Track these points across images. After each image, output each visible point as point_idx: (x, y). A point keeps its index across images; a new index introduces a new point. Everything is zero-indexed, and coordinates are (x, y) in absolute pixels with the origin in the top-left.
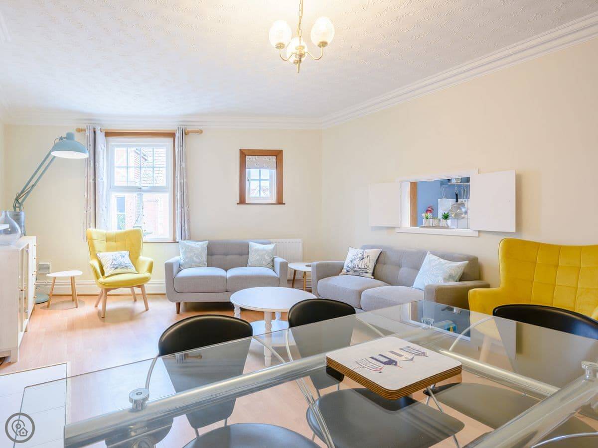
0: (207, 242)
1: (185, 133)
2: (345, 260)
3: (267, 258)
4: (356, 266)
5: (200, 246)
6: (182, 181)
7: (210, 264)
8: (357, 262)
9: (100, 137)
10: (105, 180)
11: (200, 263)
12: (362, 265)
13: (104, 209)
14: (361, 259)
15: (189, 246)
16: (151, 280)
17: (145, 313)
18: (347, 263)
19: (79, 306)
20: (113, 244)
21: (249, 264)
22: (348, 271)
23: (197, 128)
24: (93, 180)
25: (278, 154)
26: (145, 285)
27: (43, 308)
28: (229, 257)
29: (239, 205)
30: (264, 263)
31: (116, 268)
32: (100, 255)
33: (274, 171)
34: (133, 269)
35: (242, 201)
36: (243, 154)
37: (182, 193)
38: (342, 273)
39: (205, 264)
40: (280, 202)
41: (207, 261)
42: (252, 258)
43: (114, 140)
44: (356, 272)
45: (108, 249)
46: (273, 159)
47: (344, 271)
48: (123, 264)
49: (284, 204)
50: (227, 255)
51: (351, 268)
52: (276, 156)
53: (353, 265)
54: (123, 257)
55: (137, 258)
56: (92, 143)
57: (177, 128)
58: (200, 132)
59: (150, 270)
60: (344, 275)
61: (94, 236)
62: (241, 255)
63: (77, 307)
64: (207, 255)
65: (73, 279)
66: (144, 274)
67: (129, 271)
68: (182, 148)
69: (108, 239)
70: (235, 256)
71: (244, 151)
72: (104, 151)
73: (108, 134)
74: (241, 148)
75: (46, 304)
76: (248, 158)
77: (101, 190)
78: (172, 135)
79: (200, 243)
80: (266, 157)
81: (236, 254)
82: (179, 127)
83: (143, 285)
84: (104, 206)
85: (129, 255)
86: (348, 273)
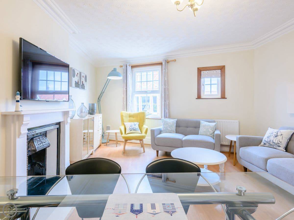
0: (177, 119)
1: (167, 62)
2: (264, 136)
3: (210, 130)
4: (271, 141)
5: (172, 122)
6: (165, 87)
7: (177, 132)
8: (272, 138)
9: (129, 68)
10: (131, 89)
11: (171, 131)
12: (275, 141)
13: (131, 102)
14: (275, 137)
15: (166, 121)
16: (146, 137)
17: (143, 154)
18: (265, 138)
19: (117, 146)
20: (132, 118)
21: (199, 133)
22: (265, 144)
23: (173, 59)
24: (126, 89)
25: (222, 69)
26: (143, 139)
27: (104, 145)
28: (188, 129)
29: (197, 99)
30: (208, 134)
31: (131, 130)
32: (126, 124)
33: (220, 79)
34: (139, 131)
35: (199, 97)
36: (200, 70)
37: (165, 94)
38: (260, 145)
39: (174, 132)
40: (223, 97)
41: (176, 130)
42: (201, 130)
43: (135, 69)
44: (271, 145)
45: (130, 121)
46: (219, 71)
47: (262, 143)
48: (135, 129)
49: (226, 98)
50: (187, 127)
51: (267, 142)
52: (221, 69)
53: (269, 140)
54: (135, 125)
55: (142, 126)
56: (125, 72)
57: (163, 60)
58: (175, 60)
59: (146, 132)
60: (262, 146)
61: (124, 115)
62: (196, 128)
63: (117, 147)
64: (176, 126)
65: (116, 133)
66: (143, 134)
67: (137, 132)
68: (165, 70)
69: (130, 116)
70: (192, 128)
71: (199, 69)
72: (130, 75)
73: (133, 67)
74: (198, 67)
75: (106, 144)
76: (202, 72)
77: (129, 93)
78: (161, 64)
79: (172, 120)
80: (214, 71)
81: (193, 127)
82: (164, 59)
83: (143, 140)
84: (130, 101)
85: (139, 124)
86: (265, 145)
